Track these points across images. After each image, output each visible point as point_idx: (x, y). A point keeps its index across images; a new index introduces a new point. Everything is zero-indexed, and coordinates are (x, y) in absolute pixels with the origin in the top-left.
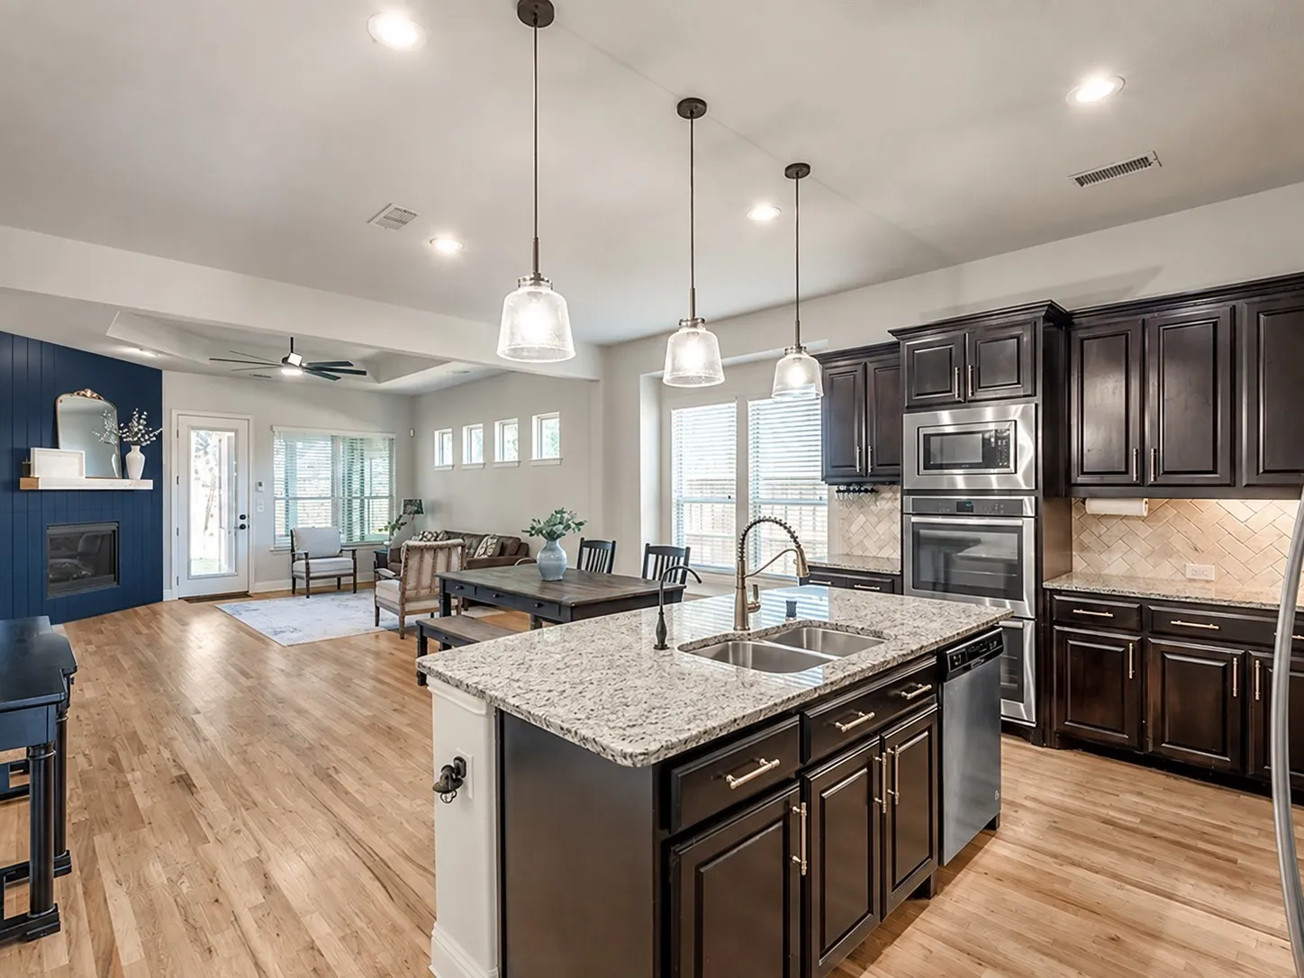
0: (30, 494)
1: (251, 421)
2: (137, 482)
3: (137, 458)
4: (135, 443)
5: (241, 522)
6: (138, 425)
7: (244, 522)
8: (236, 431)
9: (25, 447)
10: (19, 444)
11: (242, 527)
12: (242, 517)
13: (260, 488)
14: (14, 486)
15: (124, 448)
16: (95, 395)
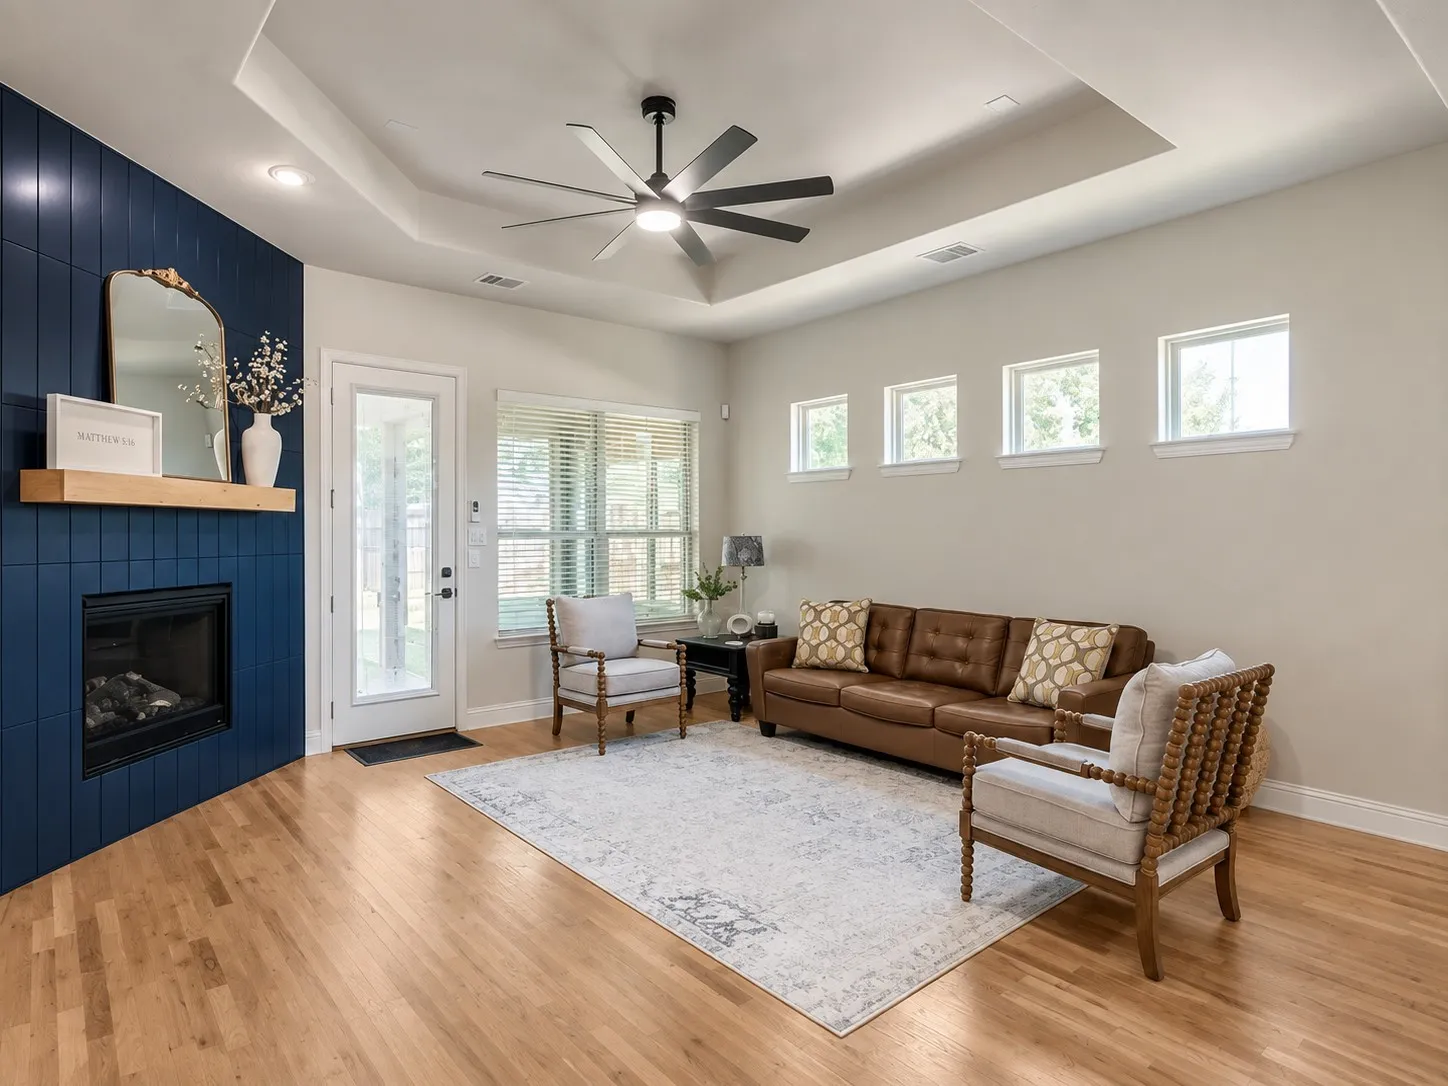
1: (461, 382)
2: (262, 492)
3: (263, 443)
4: (261, 406)
5: (443, 584)
7: (448, 583)
8: (434, 398)
11: (446, 593)
12: (446, 573)
13: (476, 517)
15: (239, 419)
16: (185, 285)
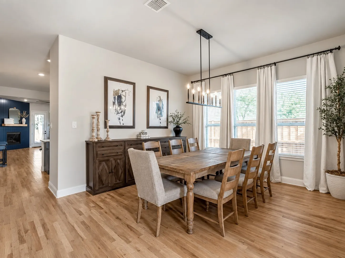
0: (4, 127)
2: (24, 125)
3: (24, 120)
4: (24, 117)
5: (45, 132)
6: (24, 114)
8: (44, 115)
9: (3, 118)
10: (2, 118)
14: (1, 126)
